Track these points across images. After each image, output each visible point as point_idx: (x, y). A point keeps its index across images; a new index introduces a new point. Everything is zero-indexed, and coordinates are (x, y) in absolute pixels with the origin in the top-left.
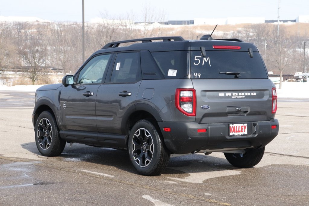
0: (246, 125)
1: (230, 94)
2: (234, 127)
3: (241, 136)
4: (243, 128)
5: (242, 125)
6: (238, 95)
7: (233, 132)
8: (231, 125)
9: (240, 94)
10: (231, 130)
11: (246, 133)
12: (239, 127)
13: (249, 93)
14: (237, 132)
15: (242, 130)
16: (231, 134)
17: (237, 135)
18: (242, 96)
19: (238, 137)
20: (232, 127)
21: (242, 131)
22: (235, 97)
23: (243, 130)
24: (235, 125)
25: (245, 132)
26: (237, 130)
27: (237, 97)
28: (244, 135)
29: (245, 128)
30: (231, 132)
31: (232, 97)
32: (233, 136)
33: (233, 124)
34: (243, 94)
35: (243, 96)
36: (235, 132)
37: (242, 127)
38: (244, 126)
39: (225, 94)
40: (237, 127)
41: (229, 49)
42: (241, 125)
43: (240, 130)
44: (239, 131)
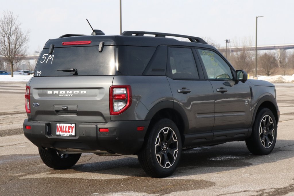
0: (73, 125)
1: (57, 92)
2: (61, 126)
3: (68, 136)
4: (71, 128)
5: (70, 125)
6: (66, 93)
7: (60, 132)
8: (58, 125)
9: (68, 92)
10: (58, 129)
11: (73, 134)
12: (66, 126)
13: (78, 92)
14: (63, 132)
15: (69, 130)
16: (58, 133)
17: (63, 135)
18: (69, 94)
19: (64, 137)
20: (59, 126)
21: (69, 132)
22: (62, 95)
23: (71, 130)
24: (62, 125)
25: (72, 132)
26: (64, 130)
27: (64, 95)
28: (71, 136)
29: (72, 128)
30: (58, 132)
31: (59, 95)
32: (59, 135)
33: (60, 123)
34: (71, 92)
35: (71, 94)
36: (61, 132)
37: (69, 127)
38: (72, 126)
39: (53, 92)
40: (63, 126)
41: (77, 44)
42: (68, 125)
43: (67, 130)
44: (66, 132)
